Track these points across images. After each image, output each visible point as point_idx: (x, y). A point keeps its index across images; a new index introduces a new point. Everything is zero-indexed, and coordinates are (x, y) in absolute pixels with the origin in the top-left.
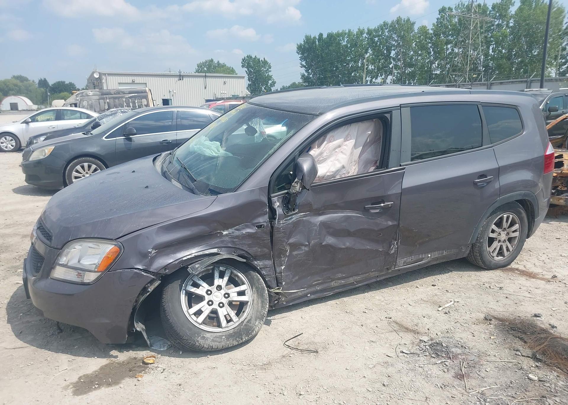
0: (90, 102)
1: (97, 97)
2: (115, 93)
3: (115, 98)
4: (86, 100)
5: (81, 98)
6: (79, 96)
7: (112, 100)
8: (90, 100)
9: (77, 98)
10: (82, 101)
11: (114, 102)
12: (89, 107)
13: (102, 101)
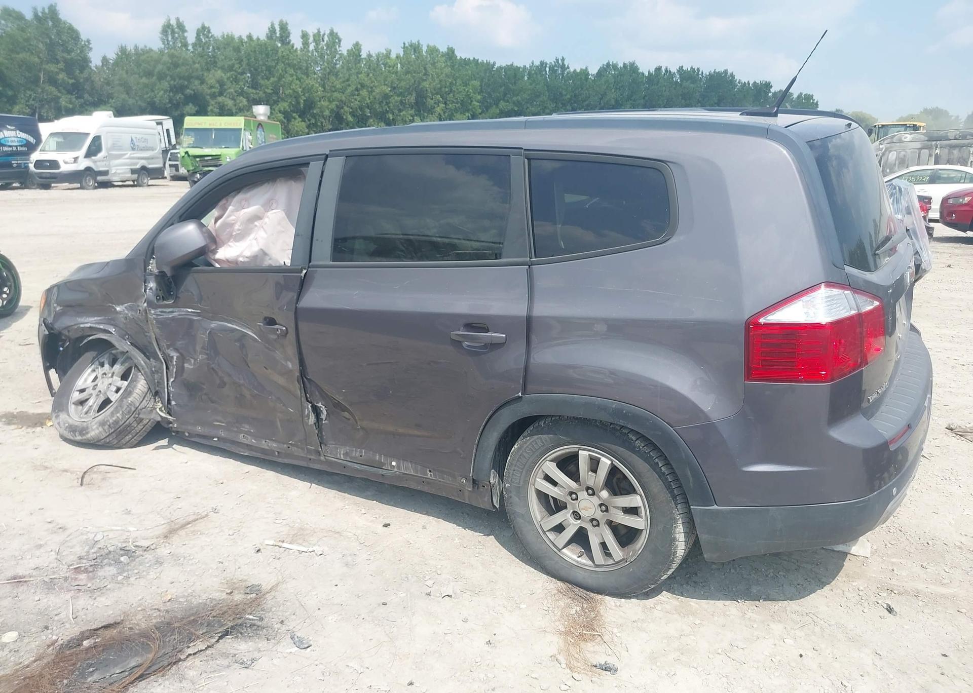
0: (903, 153)
1: (918, 145)
2: (957, 137)
3: (953, 147)
4: (895, 150)
5: (888, 145)
6: (886, 142)
7: (946, 150)
8: (904, 150)
9: (881, 146)
10: (887, 152)
11: (949, 153)
12: (897, 162)
13: (926, 151)
